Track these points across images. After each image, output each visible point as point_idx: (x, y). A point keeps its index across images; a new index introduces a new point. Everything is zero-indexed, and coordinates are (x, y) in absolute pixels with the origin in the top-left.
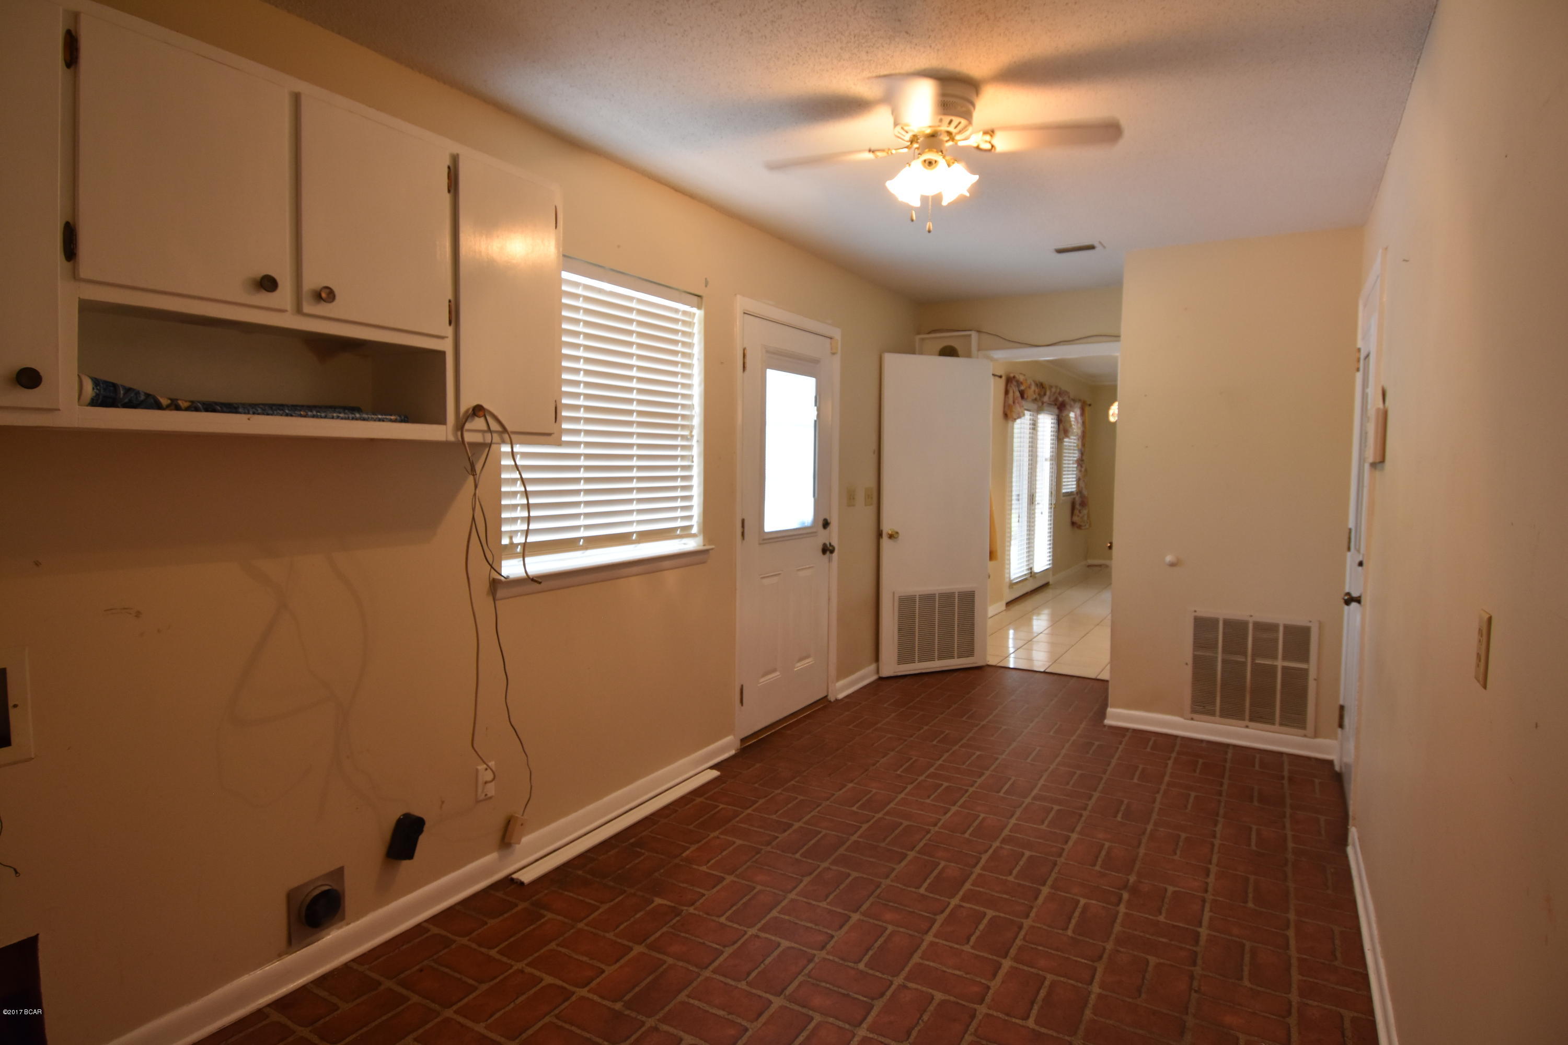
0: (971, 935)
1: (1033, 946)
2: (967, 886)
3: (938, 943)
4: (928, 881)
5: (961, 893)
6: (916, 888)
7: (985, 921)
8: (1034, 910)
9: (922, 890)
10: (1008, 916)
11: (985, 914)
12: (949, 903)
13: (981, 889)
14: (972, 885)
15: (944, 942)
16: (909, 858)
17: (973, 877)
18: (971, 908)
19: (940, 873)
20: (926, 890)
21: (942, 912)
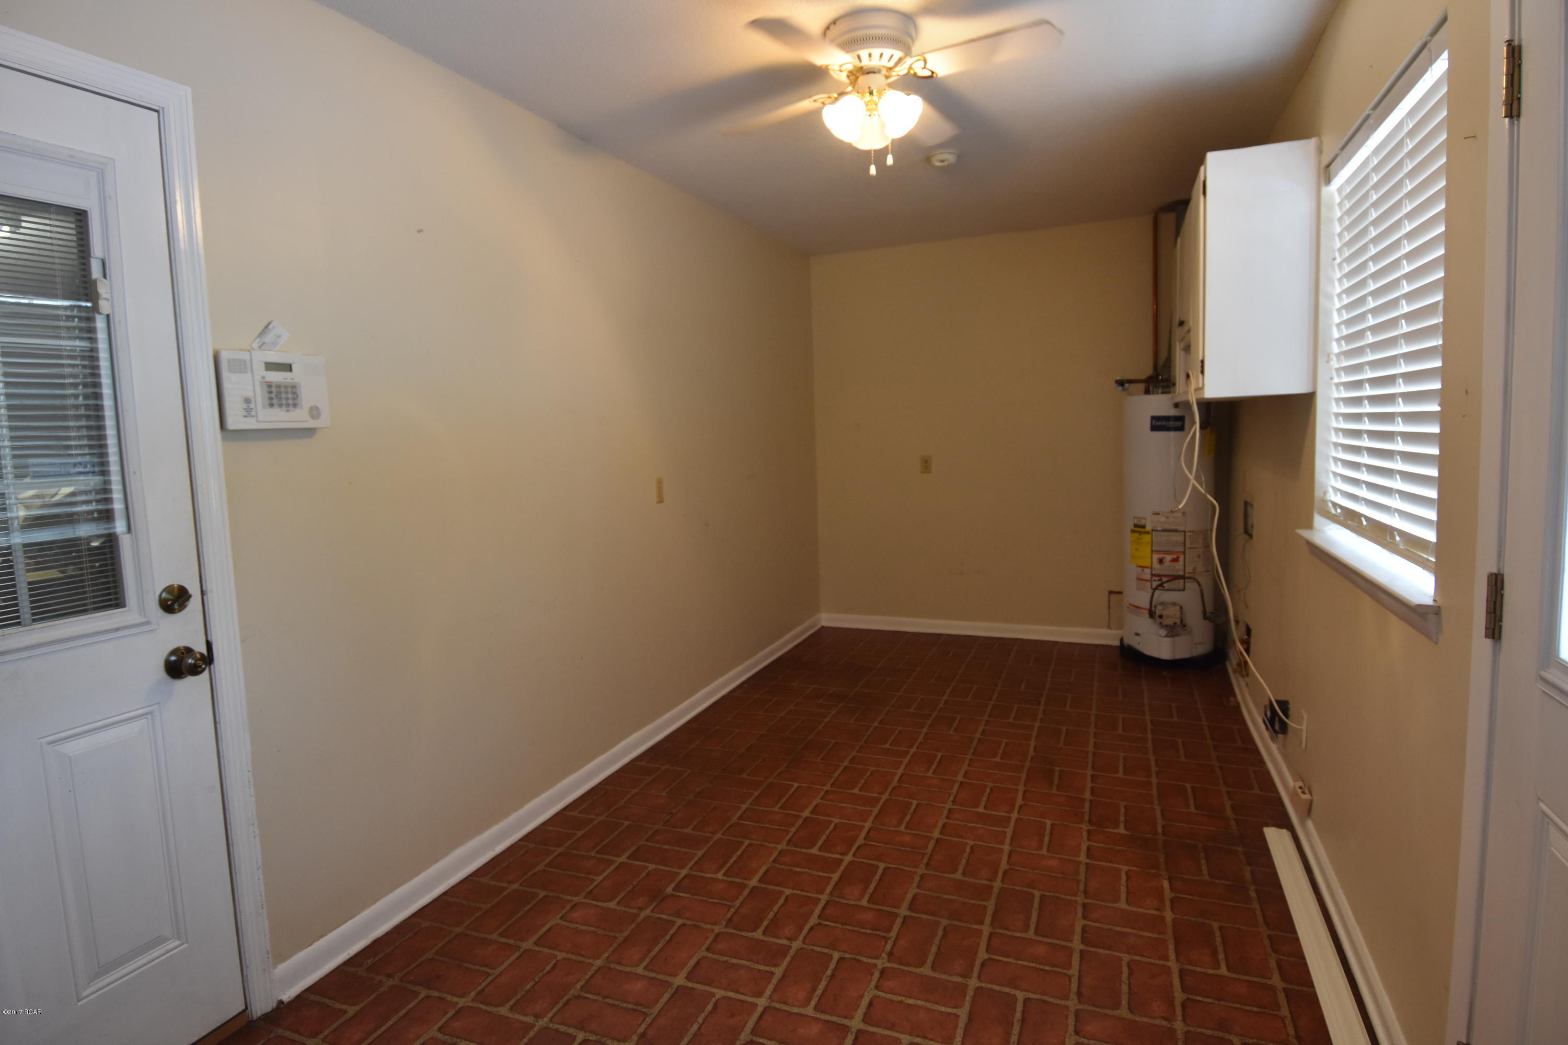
0: (833, 830)
1: (783, 828)
2: (836, 877)
3: (860, 822)
4: (877, 877)
5: (842, 868)
6: (888, 868)
7: (820, 843)
8: (772, 859)
9: (882, 866)
10: (799, 850)
11: (820, 850)
12: (854, 855)
13: (821, 874)
14: (830, 878)
15: (855, 823)
16: (906, 904)
17: (829, 889)
18: (833, 853)
19: (866, 888)
20: (878, 867)
21: (859, 847)
